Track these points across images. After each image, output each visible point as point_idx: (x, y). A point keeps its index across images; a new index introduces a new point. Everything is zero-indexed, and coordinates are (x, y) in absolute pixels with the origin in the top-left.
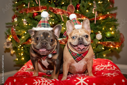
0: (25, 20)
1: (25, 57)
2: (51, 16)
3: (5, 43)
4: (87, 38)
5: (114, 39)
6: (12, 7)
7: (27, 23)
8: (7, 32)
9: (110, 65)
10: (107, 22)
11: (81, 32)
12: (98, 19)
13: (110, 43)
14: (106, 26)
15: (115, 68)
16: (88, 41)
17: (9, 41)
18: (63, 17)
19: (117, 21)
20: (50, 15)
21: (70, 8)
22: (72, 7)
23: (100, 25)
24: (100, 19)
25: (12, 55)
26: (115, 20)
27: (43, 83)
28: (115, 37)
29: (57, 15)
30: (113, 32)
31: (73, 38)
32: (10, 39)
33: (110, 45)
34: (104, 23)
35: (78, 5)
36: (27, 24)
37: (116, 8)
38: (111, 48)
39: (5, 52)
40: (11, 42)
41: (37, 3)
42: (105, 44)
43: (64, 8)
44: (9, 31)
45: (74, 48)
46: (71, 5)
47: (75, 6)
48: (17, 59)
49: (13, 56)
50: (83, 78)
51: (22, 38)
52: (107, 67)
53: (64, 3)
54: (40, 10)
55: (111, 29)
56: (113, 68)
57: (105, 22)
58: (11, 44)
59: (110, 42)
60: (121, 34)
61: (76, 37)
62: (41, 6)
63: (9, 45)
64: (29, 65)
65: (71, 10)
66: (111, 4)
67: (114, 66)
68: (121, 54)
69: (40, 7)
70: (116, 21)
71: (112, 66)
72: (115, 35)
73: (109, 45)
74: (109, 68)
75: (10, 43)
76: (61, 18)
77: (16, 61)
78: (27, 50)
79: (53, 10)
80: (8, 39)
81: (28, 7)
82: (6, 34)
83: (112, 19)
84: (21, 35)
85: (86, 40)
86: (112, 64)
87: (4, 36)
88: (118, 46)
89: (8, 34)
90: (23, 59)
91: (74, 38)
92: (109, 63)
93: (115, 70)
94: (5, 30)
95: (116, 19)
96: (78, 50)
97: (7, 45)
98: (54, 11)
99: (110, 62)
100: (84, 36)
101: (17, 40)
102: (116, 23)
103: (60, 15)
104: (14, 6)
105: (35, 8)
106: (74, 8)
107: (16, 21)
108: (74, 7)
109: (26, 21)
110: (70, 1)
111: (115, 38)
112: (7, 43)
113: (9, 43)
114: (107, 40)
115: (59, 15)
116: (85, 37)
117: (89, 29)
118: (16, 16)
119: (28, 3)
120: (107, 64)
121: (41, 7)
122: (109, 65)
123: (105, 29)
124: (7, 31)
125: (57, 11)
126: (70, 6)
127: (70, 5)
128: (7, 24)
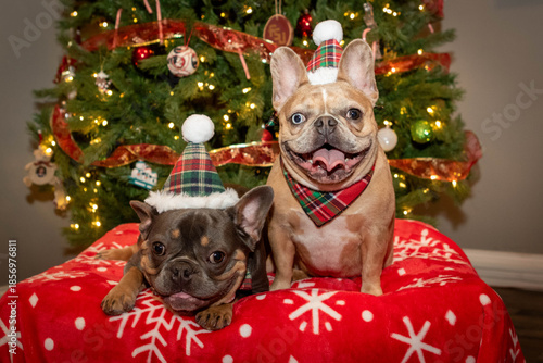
0: (102, 75)
1: (104, 219)
2: (202, 59)
3: (30, 166)
4: (353, 123)
5: (442, 147)
6: (57, 28)
7: (111, 87)
8: (39, 123)
9: (430, 239)
10: (416, 86)
11: (330, 94)
12: (383, 71)
13: (428, 164)
14: (412, 100)
15: (452, 251)
16: (360, 134)
17: (45, 157)
18: (246, 60)
19: (456, 80)
20: (198, 55)
21: (274, 30)
22: (281, 24)
23: (391, 95)
24: (390, 73)
25: (59, 212)
26: (447, 79)
27: (151, 314)
28: (448, 140)
29: (227, 55)
30: (438, 124)
31: (295, 119)
32: (49, 151)
33: (427, 170)
34: (404, 88)
35: (306, 17)
36: (110, 93)
37: (450, 36)
38: (431, 181)
39: (30, 199)
40: (53, 159)
41: (150, 11)
42: (410, 167)
43: (252, 27)
44: (43, 120)
45: (302, 165)
46: (280, 18)
47: (295, 22)
48: (77, 226)
49: (64, 217)
50: (320, 293)
51: (92, 143)
52: (417, 248)
53: (254, 12)
54: (161, 35)
55: (430, 110)
56: (443, 253)
57: (410, 85)
58: (51, 171)
59: (429, 159)
60: (468, 133)
61: (307, 116)
62: (165, 22)
63: (45, 172)
64: (114, 243)
65: (279, 35)
66: (431, 22)
67: (446, 246)
68: (467, 207)
69: (160, 23)
70: (451, 81)
71: (439, 246)
72: (448, 135)
73: (424, 171)
74: (426, 252)
75: (47, 164)
76: (242, 68)
77: (73, 232)
78: (113, 191)
79: (210, 34)
80: (42, 151)
81: (116, 27)
82: (32, 129)
83: (436, 72)
84: (89, 134)
85: (351, 128)
86: (436, 239)
87: (27, 137)
88: (456, 177)
89: (40, 132)
90: (98, 224)
91: (297, 119)
92: (425, 233)
93: (451, 257)
94: (29, 114)
95: (451, 76)
96: (318, 175)
97: (38, 171)
98: (212, 39)
99: (429, 230)
100: (343, 113)
101: (72, 153)
102: (451, 87)
103: (237, 55)
104: (64, 25)
105: (142, 29)
106: (291, 30)
107: (70, 79)
108: (292, 25)
109: (107, 80)
110: (274, 3)
111: (448, 145)
112: (36, 164)
113: (44, 165)
114: (417, 151)
115: (232, 53)
116: (345, 116)
117: (369, 84)
118: (69, 61)
119: (116, 13)
120: (417, 237)
121: (163, 25)
122: (424, 242)
123: (409, 109)
124: (36, 120)
125: (223, 39)
126: (274, 21)
127: (277, 16)
128: (39, 94)
